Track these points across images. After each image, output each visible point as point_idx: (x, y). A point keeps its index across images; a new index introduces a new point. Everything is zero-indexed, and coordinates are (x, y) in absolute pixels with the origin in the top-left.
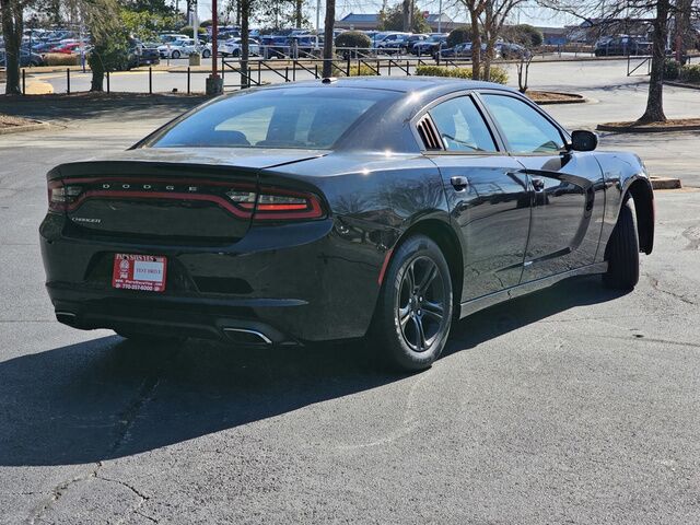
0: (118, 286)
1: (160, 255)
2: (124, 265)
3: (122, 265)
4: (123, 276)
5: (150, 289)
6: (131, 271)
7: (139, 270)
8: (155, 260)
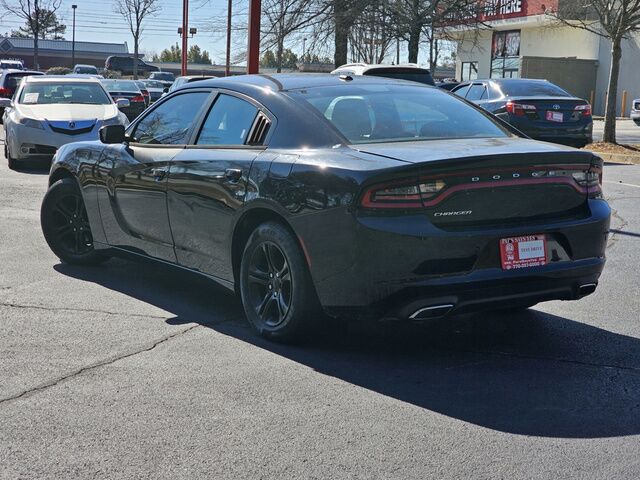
0: (509, 268)
1: (540, 234)
2: (510, 248)
3: (507, 249)
4: (510, 258)
5: (538, 264)
6: (516, 252)
7: (523, 250)
8: (536, 239)
